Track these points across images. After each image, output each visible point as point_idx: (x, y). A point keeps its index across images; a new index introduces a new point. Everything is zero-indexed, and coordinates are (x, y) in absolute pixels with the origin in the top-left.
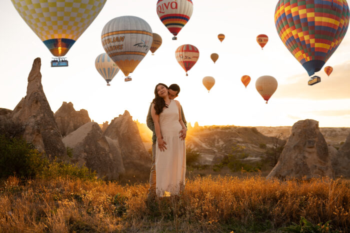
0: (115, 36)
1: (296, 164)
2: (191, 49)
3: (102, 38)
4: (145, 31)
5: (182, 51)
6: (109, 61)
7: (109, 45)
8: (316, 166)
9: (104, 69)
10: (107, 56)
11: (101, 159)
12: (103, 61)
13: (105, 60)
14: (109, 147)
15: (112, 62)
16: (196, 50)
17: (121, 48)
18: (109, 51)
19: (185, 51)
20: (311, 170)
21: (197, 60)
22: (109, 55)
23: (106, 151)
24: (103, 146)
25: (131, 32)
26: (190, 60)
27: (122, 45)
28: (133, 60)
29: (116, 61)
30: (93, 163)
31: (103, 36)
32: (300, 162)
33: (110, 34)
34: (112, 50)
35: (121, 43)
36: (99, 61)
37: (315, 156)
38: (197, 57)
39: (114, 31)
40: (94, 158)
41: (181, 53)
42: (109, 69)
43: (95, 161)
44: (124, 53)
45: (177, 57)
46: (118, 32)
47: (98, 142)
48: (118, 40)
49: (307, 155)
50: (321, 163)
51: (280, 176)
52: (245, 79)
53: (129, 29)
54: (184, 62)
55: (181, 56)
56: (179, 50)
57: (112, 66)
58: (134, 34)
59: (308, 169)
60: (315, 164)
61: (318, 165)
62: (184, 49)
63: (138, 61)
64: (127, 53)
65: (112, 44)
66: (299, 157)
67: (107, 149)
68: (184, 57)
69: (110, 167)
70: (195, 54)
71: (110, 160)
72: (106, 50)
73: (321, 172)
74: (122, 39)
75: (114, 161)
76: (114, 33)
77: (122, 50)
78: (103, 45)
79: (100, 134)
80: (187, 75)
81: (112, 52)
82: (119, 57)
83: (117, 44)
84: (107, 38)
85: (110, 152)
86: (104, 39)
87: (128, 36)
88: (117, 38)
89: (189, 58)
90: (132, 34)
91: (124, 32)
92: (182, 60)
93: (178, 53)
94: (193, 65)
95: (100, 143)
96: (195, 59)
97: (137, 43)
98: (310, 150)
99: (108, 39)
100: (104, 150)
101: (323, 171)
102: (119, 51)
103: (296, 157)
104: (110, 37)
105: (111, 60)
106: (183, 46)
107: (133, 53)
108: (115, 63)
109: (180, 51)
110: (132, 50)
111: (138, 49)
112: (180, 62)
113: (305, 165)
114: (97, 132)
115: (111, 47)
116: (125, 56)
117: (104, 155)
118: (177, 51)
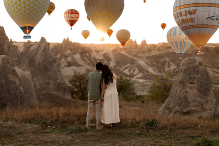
0: (187, 9)
1: (180, 98)
2: (74, 12)
3: (174, 11)
4: (217, 4)
5: (68, 13)
6: (181, 34)
7: (180, 18)
8: (195, 100)
9: (176, 42)
10: (179, 29)
11: (11, 92)
12: (175, 34)
13: (177, 34)
14: (20, 80)
15: (184, 36)
16: (77, 13)
17: (193, 21)
18: (181, 24)
19: (70, 13)
20: (190, 103)
21: (78, 19)
22: (181, 28)
23: (16, 84)
24: (13, 80)
25: (203, 5)
26: (74, 19)
27: (194, 18)
28: (205, 34)
29: (187, 34)
30: (3, 96)
31: (175, 9)
32: (182, 96)
33: (182, 7)
34: (184, 23)
35: (193, 16)
36: (170, 35)
37: (195, 91)
38: (78, 18)
39: (186, 4)
40: (4, 91)
41: (67, 15)
42: (181, 42)
43: (5, 94)
44: (196, 26)
45: (65, 17)
46: (190, 5)
47: (8, 75)
48: (190, 13)
49: (188, 90)
50: (201, 97)
51: (169, 108)
52: (109, 31)
53: (201, 2)
54: (70, 21)
55: (68, 17)
56: (66, 12)
57: (184, 39)
58: (206, 7)
59: (188, 102)
60: (195, 98)
61: (198, 99)
62: (69, 12)
63: (210, 34)
64: (199, 26)
65: (184, 17)
66: (182, 92)
67: (17, 82)
68: (70, 17)
69: (20, 100)
70: (76, 15)
71: (21, 92)
72: (178, 23)
73: (201, 105)
74: (194, 12)
75: (25, 93)
76: (186, 6)
77: (194, 24)
78: (175, 18)
79: (10, 68)
80: (71, 29)
81: (184, 25)
82: (192, 30)
83: (189, 17)
84: (178, 11)
85: (21, 84)
86: (176, 12)
87: (200, 9)
88: (189, 11)
89: (73, 18)
90: (204, 7)
91: (196, 5)
92: (68, 19)
93: (66, 15)
94: (75, 23)
95: (11, 77)
96: (77, 18)
97: (209, 16)
98: (190, 85)
99: (180, 12)
100: (14, 83)
101: (202, 105)
102: (191, 24)
103: (180, 91)
104: (182, 10)
105: (183, 33)
106: (69, 10)
107: (205, 26)
108: (187, 37)
109: (67, 14)
110: (204, 24)
111: (210, 22)
112: (67, 21)
113: (186, 98)
114: (7, 66)
115: (183, 20)
116: (197, 30)
117: (14, 88)
118: (65, 13)
